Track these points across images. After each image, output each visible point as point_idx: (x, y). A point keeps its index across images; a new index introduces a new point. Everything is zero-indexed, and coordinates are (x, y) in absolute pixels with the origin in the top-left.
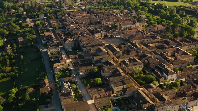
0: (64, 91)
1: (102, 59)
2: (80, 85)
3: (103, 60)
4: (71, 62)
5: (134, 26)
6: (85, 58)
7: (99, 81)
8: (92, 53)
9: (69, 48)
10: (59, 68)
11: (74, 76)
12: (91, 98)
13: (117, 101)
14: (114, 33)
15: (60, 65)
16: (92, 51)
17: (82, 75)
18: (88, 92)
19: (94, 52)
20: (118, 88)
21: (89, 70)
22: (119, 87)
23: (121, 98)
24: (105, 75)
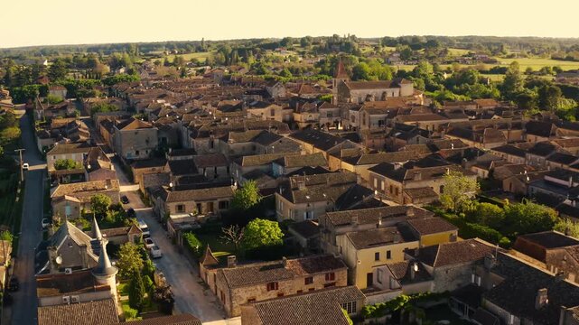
0: (59, 260)
1: (280, 162)
2: (166, 259)
3: (283, 165)
4: (140, 190)
5: (396, 95)
6: (201, 170)
7: (269, 234)
8: (232, 151)
9: (137, 153)
10: (77, 200)
11: (144, 230)
12: (224, 310)
13: (383, 319)
14: (322, 110)
15: (85, 190)
16: (231, 140)
17: (183, 223)
18: (206, 286)
19: (244, 148)
20: (377, 256)
21: (216, 204)
22: (382, 250)
23: (405, 297)
24: (296, 212)
